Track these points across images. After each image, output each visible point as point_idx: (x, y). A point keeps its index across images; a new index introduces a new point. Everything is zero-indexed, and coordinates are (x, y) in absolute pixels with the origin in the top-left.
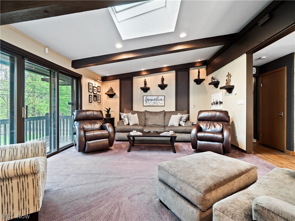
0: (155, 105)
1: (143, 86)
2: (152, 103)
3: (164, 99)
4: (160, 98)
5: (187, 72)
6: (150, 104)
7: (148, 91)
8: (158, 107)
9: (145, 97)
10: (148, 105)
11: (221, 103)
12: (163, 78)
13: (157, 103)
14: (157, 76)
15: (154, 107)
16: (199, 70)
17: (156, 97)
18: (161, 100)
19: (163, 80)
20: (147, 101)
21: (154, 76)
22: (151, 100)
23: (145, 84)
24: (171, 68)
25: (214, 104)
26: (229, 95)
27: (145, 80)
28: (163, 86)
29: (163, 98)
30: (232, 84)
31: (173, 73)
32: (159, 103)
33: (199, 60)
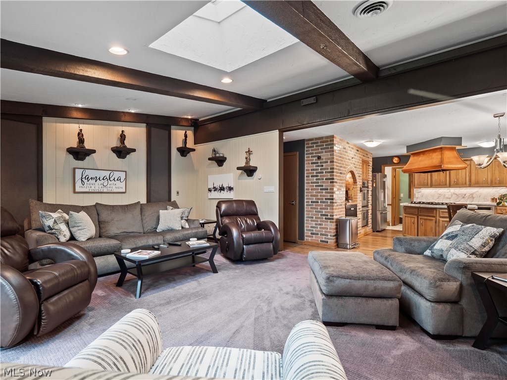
0: (105, 190)
1: (74, 144)
2: (97, 186)
3: (126, 179)
4: (117, 175)
5: (167, 132)
6: (93, 188)
7: (87, 158)
8: (112, 194)
9: (78, 173)
10: (87, 190)
11: (230, 189)
12: (125, 135)
13: (109, 185)
14: (108, 127)
15: (103, 194)
16: (186, 132)
17: (107, 174)
18: (119, 179)
19: (123, 137)
20: (86, 181)
21: (102, 126)
22: (96, 179)
23: (81, 141)
24: (139, 118)
25: (214, 191)
26: (246, 179)
27: (81, 130)
28: (121, 152)
29: (123, 175)
30: (252, 164)
31: (141, 127)
32: (114, 187)
33: (190, 117)
